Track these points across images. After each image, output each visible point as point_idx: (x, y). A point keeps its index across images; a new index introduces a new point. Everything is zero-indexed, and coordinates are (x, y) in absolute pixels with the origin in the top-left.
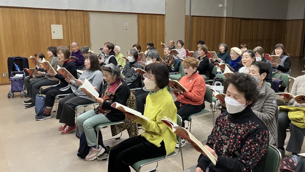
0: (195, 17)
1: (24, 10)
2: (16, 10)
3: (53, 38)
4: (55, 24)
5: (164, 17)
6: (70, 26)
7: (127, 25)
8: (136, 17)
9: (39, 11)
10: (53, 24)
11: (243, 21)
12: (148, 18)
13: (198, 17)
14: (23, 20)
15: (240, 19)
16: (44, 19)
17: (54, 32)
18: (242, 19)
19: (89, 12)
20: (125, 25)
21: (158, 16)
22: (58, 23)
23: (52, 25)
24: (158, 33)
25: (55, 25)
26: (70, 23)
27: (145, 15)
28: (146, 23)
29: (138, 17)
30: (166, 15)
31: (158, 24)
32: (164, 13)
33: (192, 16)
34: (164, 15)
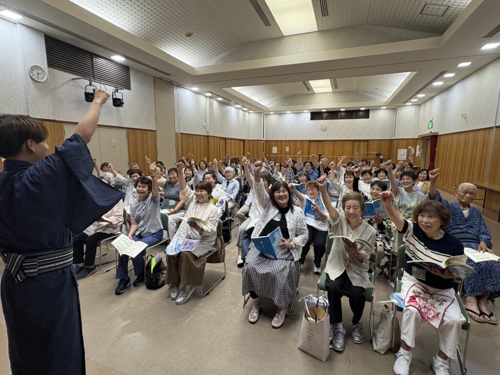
0: (184, 135)
5: (156, 134)
7: (115, 142)
8: (125, 132)
11: (221, 140)
12: (138, 133)
13: (186, 135)
19: (63, 124)
20: (112, 142)
21: (149, 132)
27: (135, 130)
28: (137, 139)
29: (128, 132)
30: (157, 132)
31: (149, 141)
32: (155, 129)
33: (181, 134)
34: (155, 131)
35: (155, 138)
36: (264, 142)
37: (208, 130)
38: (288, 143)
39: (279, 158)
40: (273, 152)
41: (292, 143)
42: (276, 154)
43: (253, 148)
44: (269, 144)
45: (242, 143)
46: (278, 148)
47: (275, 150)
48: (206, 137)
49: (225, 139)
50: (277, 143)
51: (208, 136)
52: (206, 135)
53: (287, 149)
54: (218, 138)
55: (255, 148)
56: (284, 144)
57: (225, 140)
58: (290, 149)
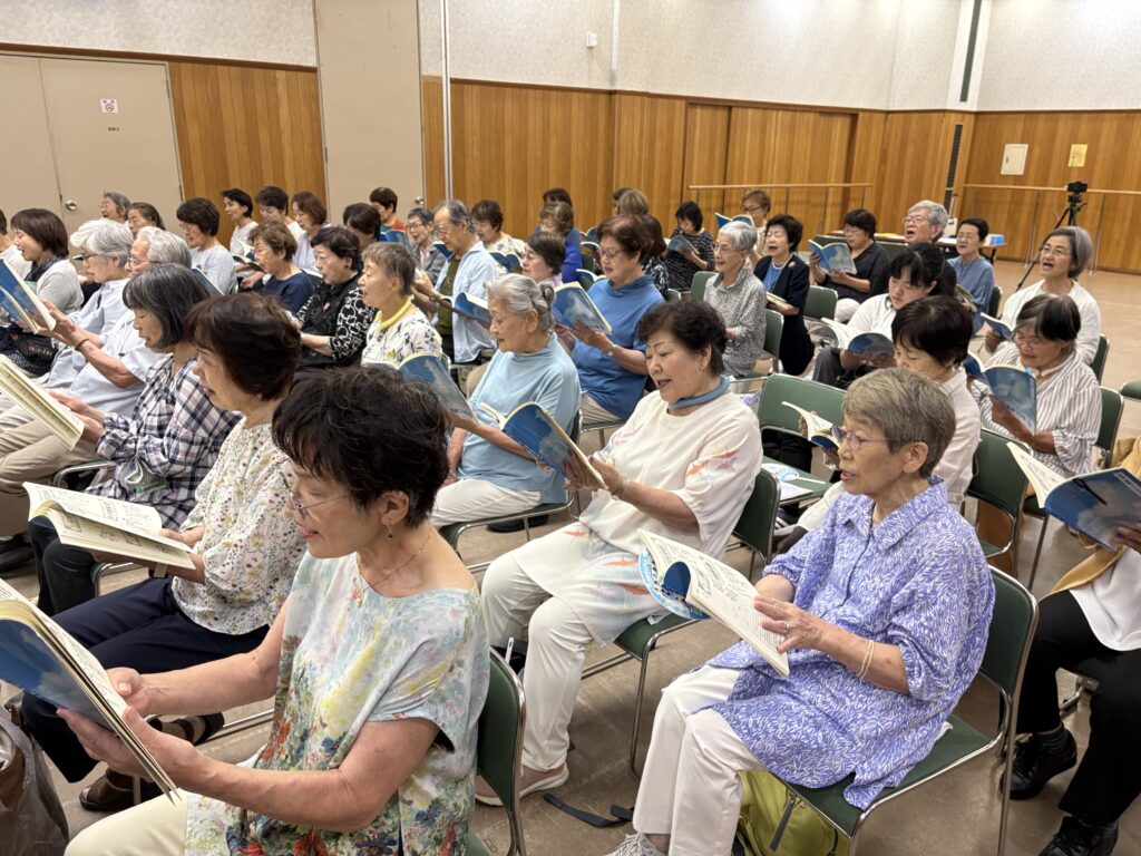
0: (470, 86)
5: (316, 83)
7: (116, 110)
8: (160, 73)
11: (699, 111)
12: (226, 80)
13: (483, 87)
15: (684, 102)
18: (693, 103)
20: (104, 110)
21: (280, 74)
24: (288, 151)
27: (212, 67)
28: (217, 101)
29: (174, 75)
30: (323, 71)
31: (284, 110)
32: (311, 63)
33: (453, 81)
34: (313, 70)
35: (314, 100)
36: (968, 124)
37: (614, 67)
38: (1085, 127)
39: (1028, 198)
40: (1006, 169)
41: (1108, 129)
42: (1016, 179)
43: (903, 147)
44: (990, 126)
45: (840, 127)
46: (1030, 151)
47: (1015, 159)
48: (603, 98)
49: (729, 106)
50: (1031, 123)
51: (611, 93)
52: (606, 87)
53: (1078, 155)
54: (681, 105)
55: (910, 150)
56: (1063, 127)
57: (730, 108)
58: (1090, 157)
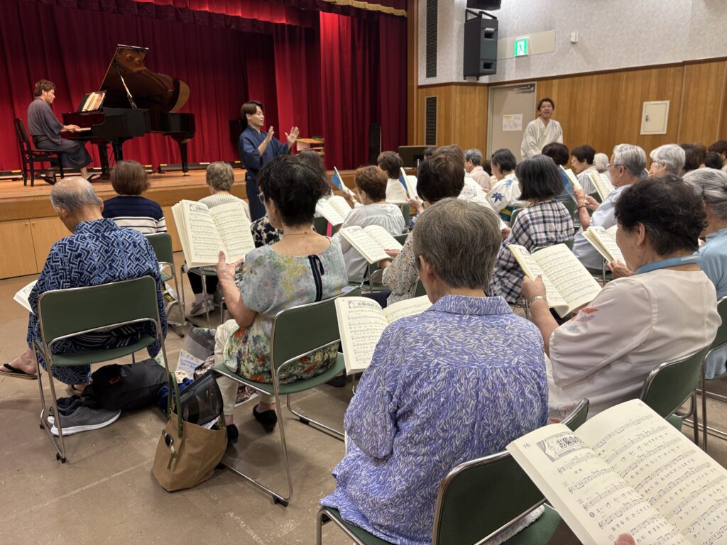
1: (595, 77)
2: (582, 78)
3: (642, 133)
4: (654, 100)
6: (686, 103)
9: (625, 75)
10: (648, 101)
14: (590, 98)
16: (630, 92)
17: (647, 120)
22: (660, 97)
23: (645, 103)
25: (652, 103)
26: (687, 95)
